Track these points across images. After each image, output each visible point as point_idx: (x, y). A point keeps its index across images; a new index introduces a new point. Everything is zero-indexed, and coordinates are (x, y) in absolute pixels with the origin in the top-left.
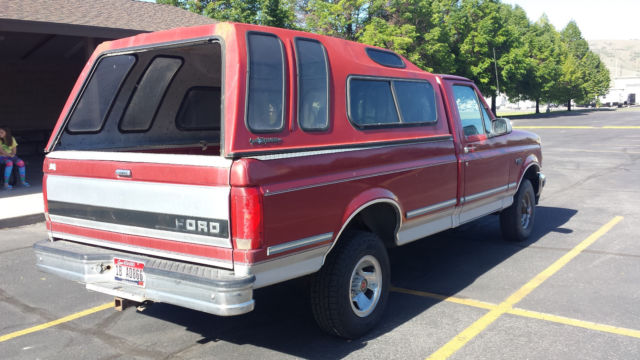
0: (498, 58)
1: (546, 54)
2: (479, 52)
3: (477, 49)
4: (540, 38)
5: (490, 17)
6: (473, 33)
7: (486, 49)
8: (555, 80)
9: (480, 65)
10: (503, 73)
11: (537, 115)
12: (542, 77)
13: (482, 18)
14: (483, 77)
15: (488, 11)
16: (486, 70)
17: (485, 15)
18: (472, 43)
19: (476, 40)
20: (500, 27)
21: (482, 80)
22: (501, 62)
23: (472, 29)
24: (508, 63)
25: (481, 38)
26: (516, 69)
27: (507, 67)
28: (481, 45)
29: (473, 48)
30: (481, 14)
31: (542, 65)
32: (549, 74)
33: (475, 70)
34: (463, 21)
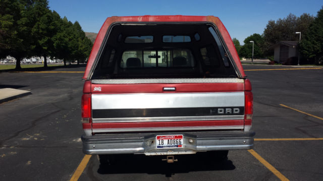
0: (51, 37)
1: (72, 36)
2: (42, 33)
3: (41, 31)
4: (68, 29)
5: (46, 15)
6: (38, 22)
7: (45, 32)
8: (77, 50)
9: (43, 40)
10: (55, 45)
11: (65, 67)
12: (71, 48)
13: (42, 15)
14: (44, 46)
15: (44, 12)
16: (46, 43)
17: (44, 14)
18: (38, 28)
19: (40, 26)
20: (51, 21)
21: (44, 48)
22: (53, 39)
23: (37, 21)
24: (56, 40)
25: (43, 26)
26: (61, 43)
27: (57, 42)
28: (43, 30)
29: (39, 30)
30: (41, 13)
31: (71, 42)
32: (74, 47)
33: (41, 42)
34: (33, 16)
